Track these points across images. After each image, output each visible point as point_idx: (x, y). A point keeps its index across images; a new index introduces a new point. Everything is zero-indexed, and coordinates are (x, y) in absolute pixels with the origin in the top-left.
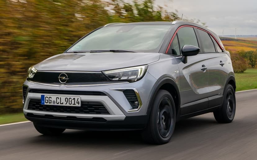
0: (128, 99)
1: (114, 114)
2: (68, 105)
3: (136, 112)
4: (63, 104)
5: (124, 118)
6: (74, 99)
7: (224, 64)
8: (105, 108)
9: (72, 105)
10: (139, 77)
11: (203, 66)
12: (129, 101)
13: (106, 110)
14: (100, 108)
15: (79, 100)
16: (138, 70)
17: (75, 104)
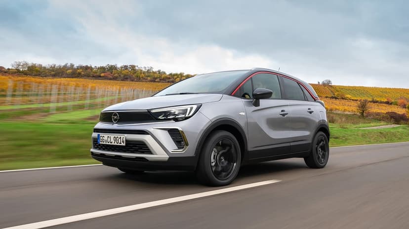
0: (173, 139)
1: (156, 154)
2: (116, 144)
3: (181, 152)
4: (112, 143)
5: (167, 159)
6: (120, 138)
7: (313, 112)
8: (147, 147)
9: (119, 144)
10: (187, 116)
11: (282, 111)
12: (174, 141)
13: (149, 149)
14: (143, 147)
15: (124, 139)
16: (187, 110)
17: (120, 143)
